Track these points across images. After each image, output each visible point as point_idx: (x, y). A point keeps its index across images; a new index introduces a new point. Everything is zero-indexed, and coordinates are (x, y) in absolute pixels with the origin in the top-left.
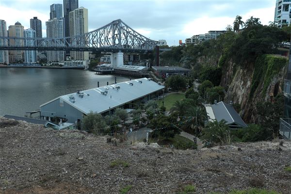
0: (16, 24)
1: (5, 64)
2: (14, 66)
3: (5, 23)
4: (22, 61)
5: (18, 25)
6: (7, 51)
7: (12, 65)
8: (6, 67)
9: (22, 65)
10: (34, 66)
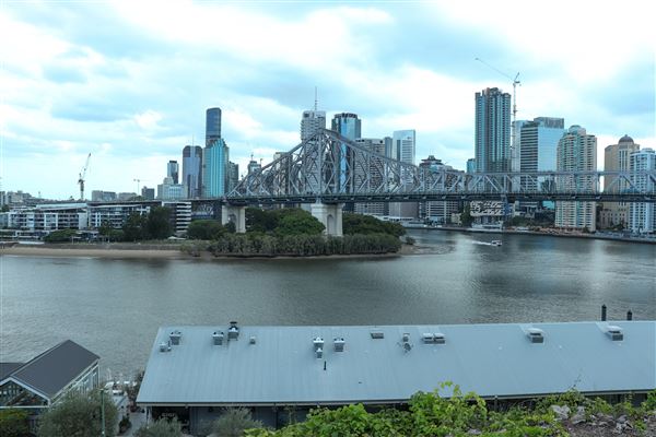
0: (621, 141)
1: (586, 230)
2: (603, 235)
3: (595, 141)
4: (621, 227)
5: (624, 144)
6: (594, 204)
7: (598, 234)
8: (587, 238)
9: (621, 236)
10: (647, 239)
